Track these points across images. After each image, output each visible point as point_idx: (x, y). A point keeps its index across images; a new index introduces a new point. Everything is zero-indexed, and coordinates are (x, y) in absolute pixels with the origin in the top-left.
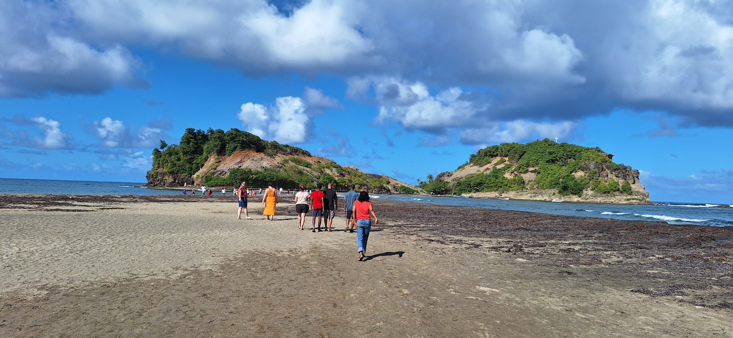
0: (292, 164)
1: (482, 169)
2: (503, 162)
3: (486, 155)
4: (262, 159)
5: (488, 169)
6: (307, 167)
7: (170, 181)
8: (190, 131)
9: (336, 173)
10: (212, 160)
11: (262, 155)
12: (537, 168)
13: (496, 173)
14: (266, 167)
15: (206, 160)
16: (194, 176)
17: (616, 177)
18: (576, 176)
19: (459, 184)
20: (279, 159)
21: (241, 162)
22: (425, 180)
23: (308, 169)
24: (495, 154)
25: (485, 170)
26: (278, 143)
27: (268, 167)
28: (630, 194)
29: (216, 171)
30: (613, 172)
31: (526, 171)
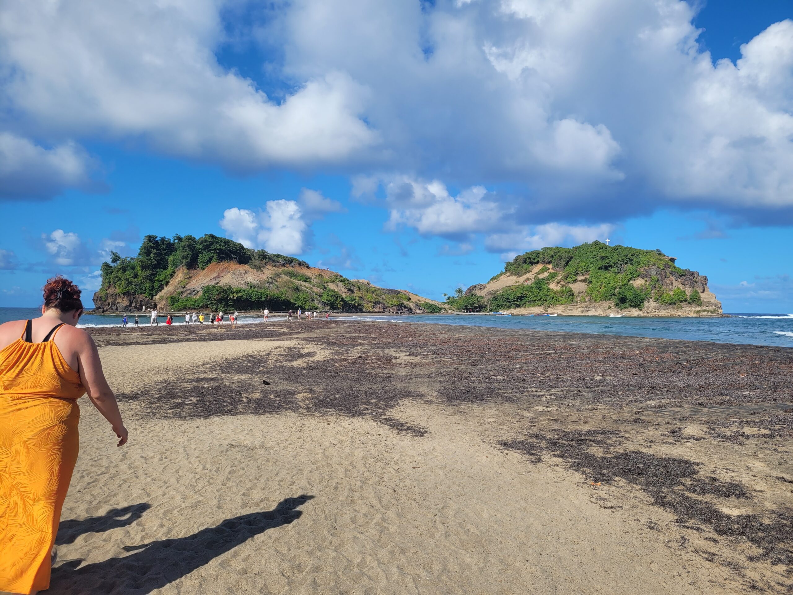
0: (285, 278)
1: (522, 279)
2: (546, 270)
3: (525, 262)
4: (246, 273)
5: (528, 279)
6: (305, 281)
7: (125, 305)
8: (151, 239)
9: (343, 289)
10: (180, 275)
11: (247, 267)
12: (588, 277)
13: (539, 284)
14: (251, 282)
15: (172, 275)
16: (157, 297)
17: (683, 284)
18: (635, 285)
19: (495, 299)
20: (268, 272)
21: (218, 277)
22: (453, 294)
23: (307, 284)
24: (536, 261)
25: (525, 281)
26: (267, 252)
27: (255, 282)
28: (700, 305)
29: (185, 289)
30: (678, 279)
31: (575, 280)
